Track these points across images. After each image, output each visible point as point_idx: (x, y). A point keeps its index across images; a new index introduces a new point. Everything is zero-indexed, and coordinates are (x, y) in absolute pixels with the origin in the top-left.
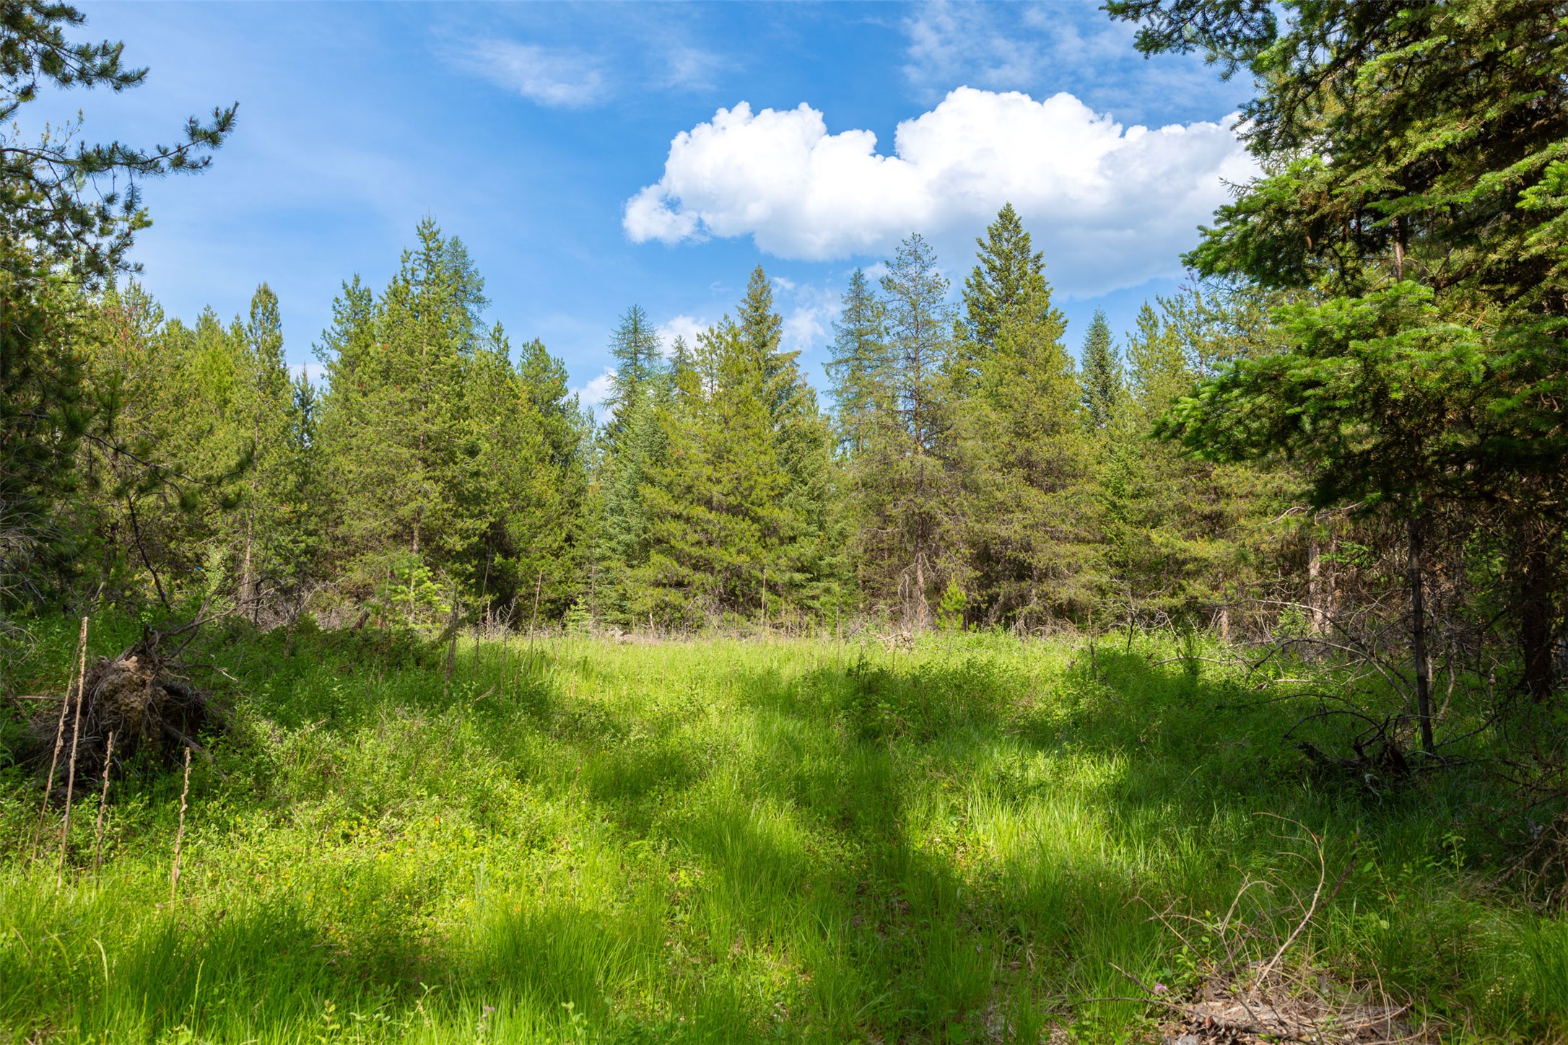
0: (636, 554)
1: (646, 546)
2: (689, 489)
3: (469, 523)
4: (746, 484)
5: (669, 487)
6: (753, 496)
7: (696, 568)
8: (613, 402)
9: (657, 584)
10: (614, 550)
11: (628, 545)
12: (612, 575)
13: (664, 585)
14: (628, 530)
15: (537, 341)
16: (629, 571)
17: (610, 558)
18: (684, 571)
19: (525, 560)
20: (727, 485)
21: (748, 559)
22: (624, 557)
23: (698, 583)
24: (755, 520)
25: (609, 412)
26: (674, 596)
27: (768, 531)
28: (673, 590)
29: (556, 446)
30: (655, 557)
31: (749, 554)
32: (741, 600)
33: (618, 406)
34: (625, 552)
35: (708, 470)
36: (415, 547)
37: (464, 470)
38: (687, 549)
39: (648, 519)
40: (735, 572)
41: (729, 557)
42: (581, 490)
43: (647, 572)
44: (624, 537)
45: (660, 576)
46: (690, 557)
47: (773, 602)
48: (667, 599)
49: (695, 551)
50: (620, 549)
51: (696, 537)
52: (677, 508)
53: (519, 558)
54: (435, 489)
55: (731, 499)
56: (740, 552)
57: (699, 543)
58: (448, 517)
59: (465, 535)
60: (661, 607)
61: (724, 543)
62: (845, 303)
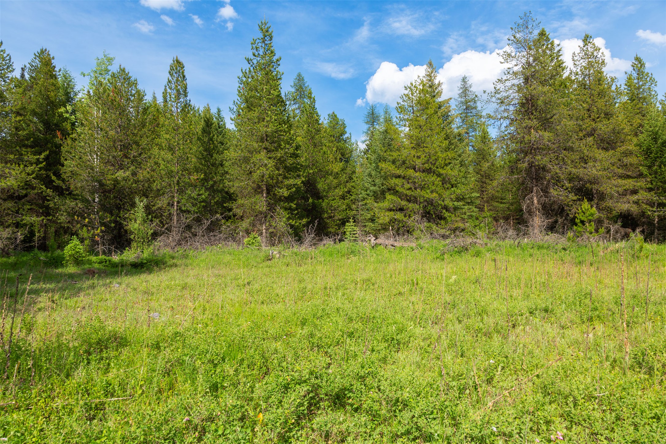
0: (379, 196)
1: (383, 192)
2: (404, 162)
3: (291, 181)
4: (434, 158)
5: (394, 162)
6: (437, 164)
7: (409, 201)
8: (365, 141)
9: (390, 210)
10: (368, 195)
11: (374, 192)
12: (368, 206)
13: (394, 210)
14: (375, 185)
15: (333, 113)
16: (376, 204)
17: (367, 198)
18: (404, 203)
19: (326, 200)
20: (423, 159)
21: (437, 195)
22: (373, 198)
23: (411, 209)
24: (439, 175)
25: (364, 144)
26: (399, 216)
27: (445, 181)
28: (398, 213)
29: (343, 155)
30: (389, 196)
31: (437, 193)
32: (434, 216)
33: (368, 142)
34: (373, 195)
35: (413, 152)
36: (265, 195)
37: (286, 153)
38: (405, 192)
39: (384, 179)
40: (430, 202)
41: (427, 195)
42: (354, 172)
43: (386, 204)
44: (372, 188)
45: (391, 206)
46: (406, 195)
47: (450, 217)
48: (396, 217)
49: (409, 193)
50: (371, 194)
51: (409, 186)
52: (398, 172)
53: (323, 200)
54: (271, 163)
55: (426, 165)
56: (432, 192)
57: (410, 189)
58: (280, 178)
59: (289, 187)
60: (393, 221)
61: (422, 188)
62: (459, 90)
